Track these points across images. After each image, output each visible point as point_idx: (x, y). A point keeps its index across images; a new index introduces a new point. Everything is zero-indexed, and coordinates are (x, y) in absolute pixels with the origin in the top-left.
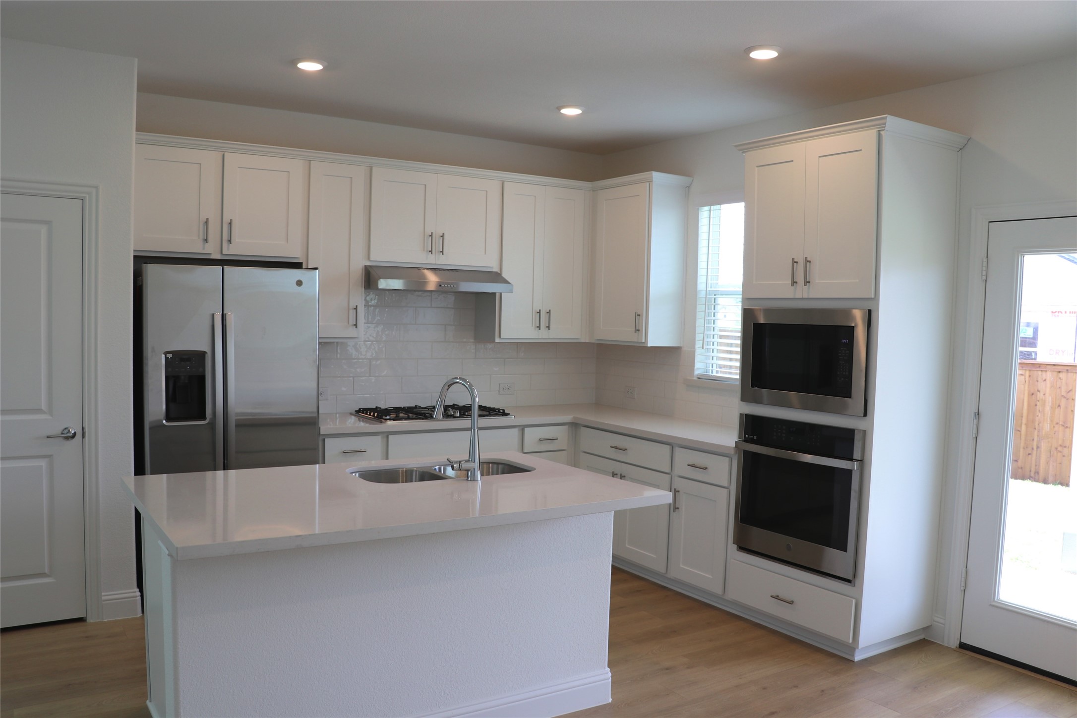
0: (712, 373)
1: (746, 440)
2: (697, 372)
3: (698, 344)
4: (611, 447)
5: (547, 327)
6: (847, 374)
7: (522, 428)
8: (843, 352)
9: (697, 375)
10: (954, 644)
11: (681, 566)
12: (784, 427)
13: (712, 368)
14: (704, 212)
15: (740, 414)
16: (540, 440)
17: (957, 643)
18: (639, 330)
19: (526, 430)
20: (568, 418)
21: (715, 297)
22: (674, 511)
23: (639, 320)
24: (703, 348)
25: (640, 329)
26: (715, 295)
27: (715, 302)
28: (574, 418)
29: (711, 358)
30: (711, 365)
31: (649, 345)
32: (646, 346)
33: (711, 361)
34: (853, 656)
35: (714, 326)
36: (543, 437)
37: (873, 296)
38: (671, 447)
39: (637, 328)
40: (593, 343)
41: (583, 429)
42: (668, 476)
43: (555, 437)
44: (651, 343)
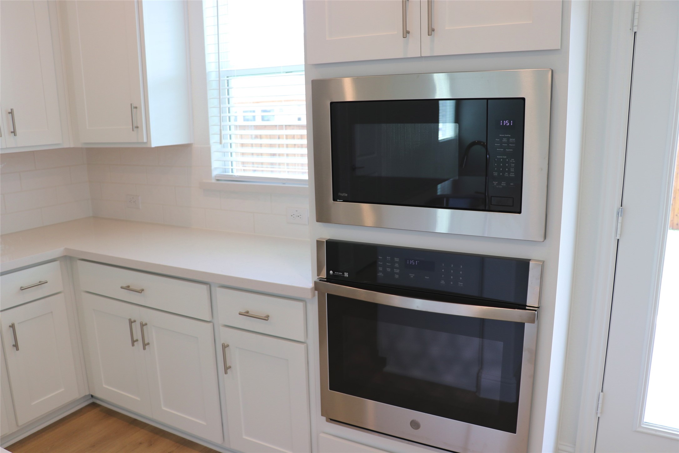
0: (232, 172)
1: (329, 279)
2: (215, 173)
3: (214, 139)
4: (122, 288)
5: (12, 132)
6: (512, 175)
8: (505, 140)
9: (216, 176)
11: (244, 437)
12: (397, 259)
13: (232, 166)
15: (318, 241)
16: (22, 289)
18: (137, 127)
20: (57, 251)
21: (228, 78)
22: (226, 373)
23: (136, 114)
24: (221, 143)
25: (139, 126)
26: (227, 77)
27: (228, 86)
28: (66, 249)
29: (230, 154)
30: (230, 163)
31: (154, 144)
32: (148, 146)
33: (229, 158)
35: (229, 115)
36: (25, 284)
38: (208, 286)
39: (135, 125)
40: (82, 148)
41: (80, 264)
42: (209, 326)
43: (43, 280)
44: (156, 142)
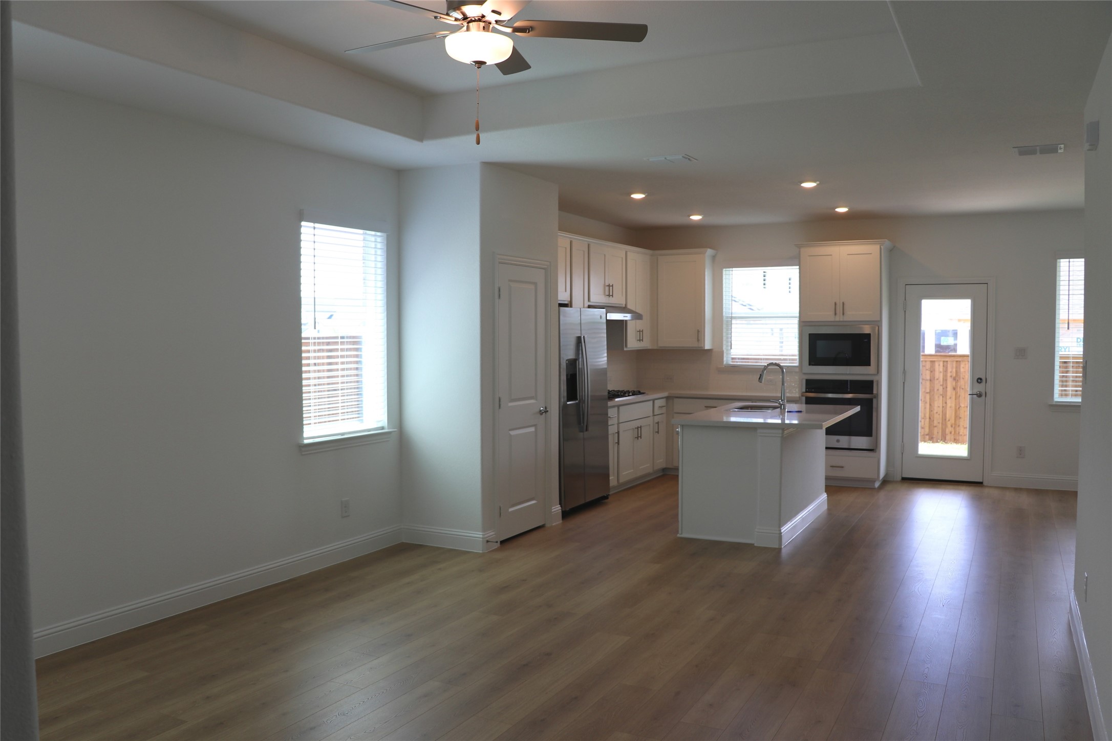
1: (807, 392)
3: (724, 347)
7: (654, 400)
9: (725, 364)
10: (899, 478)
14: (725, 272)
16: (659, 407)
17: (901, 478)
19: (656, 401)
23: (699, 334)
24: (726, 349)
26: (731, 319)
27: (731, 323)
28: (669, 393)
31: (705, 348)
32: (703, 349)
34: (874, 486)
37: (879, 320)
39: (700, 339)
41: (675, 399)
